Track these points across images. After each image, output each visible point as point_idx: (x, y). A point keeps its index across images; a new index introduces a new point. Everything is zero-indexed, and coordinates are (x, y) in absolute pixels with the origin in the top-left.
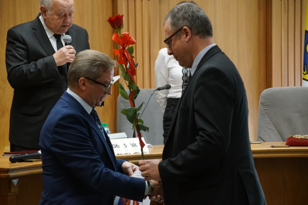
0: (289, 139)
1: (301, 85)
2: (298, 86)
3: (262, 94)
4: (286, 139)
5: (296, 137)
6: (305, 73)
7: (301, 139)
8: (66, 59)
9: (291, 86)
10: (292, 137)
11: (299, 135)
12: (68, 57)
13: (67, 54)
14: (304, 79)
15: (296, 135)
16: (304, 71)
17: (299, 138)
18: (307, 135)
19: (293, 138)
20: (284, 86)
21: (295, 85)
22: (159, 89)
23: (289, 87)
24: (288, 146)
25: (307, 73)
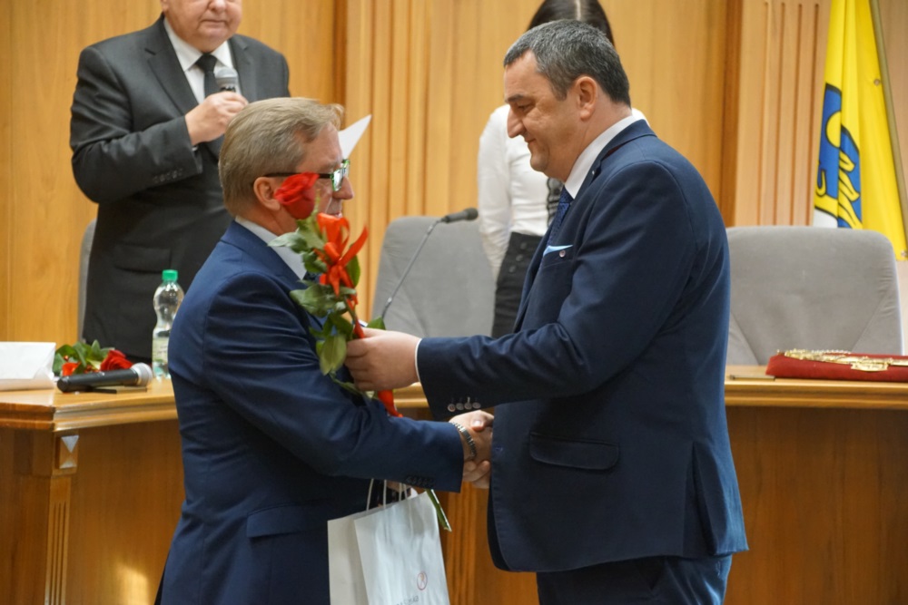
0: (774, 359)
1: (808, 222)
2: (799, 227)
4: (769, 360)
5: (793, 356)
6: (822, 191)
7: (806, 361)
9: (783, 227)
11: (801, 352)
14: (818, 208)
15: (792, 349)
16: (820, 186)
17: (801, 358)
18: (820, 350)
19: (786, 357)
20: (764, 224)
21: (791, 223)
22: (448, 220)
23: (778, 228)
24: (773, 377)
25: (826, 193)
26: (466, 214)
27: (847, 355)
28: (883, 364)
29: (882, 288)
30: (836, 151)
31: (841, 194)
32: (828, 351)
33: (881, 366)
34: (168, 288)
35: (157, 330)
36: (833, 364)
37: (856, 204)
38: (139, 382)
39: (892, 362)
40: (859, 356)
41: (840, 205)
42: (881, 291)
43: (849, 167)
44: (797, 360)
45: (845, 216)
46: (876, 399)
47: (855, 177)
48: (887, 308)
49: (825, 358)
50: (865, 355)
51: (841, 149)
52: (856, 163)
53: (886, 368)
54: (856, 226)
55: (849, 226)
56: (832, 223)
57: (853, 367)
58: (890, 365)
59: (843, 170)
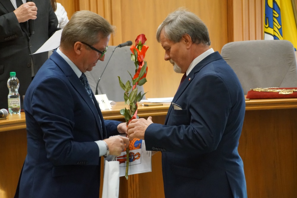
0: (249, 92)
1: (262, 38)
2: (259, 40)
3: (223, 48)
4: (247, 93)
5: (257, 90)
6: (267, 26)
7: (261, 92)
8: (29, 16)
9: (253, 41)
10: (252, 90)
11: (260, 89)
12: (30, 14)
13: (30, 10)
14: (266, 33)
15: (256, 88)
16: (266, 24)
17: (260, 91)
18: (267, 87)
19: (254, 91)
20: (245, 40)
21: (256, 39)
22: (120, 46)
23: (251, 41)
24: (249, 99)
25: (269, 27)
26: (127, 43)
27: (277, 89)
28: (291, 91)
29: (290, 62)
30: (272, 9)
31: (274, 26)
32: (270, 88)
33: (290, 92)
34: (12, 79)
35: (9, 96)
36: (272, 92)
37: (280, 30)
38: (3, 116)
39: (294, 90)
40: (282, 89)
41: (274, 30)
42: (289, 63)
43: (277, 16)
44: (258, 92)
45: (276, 35)
46: (288, 105)
47: (279, 19)
48: (292, 70)
49: (269, 91)
50: (284, 89)
51: (274, 9)
52: (279, 14)
53: (292, 93)
54: (281, 39)
55: (279, 39)
56: (272, 38)
57: (280, 93)
58: (294, 92)
59: (275, 17)
